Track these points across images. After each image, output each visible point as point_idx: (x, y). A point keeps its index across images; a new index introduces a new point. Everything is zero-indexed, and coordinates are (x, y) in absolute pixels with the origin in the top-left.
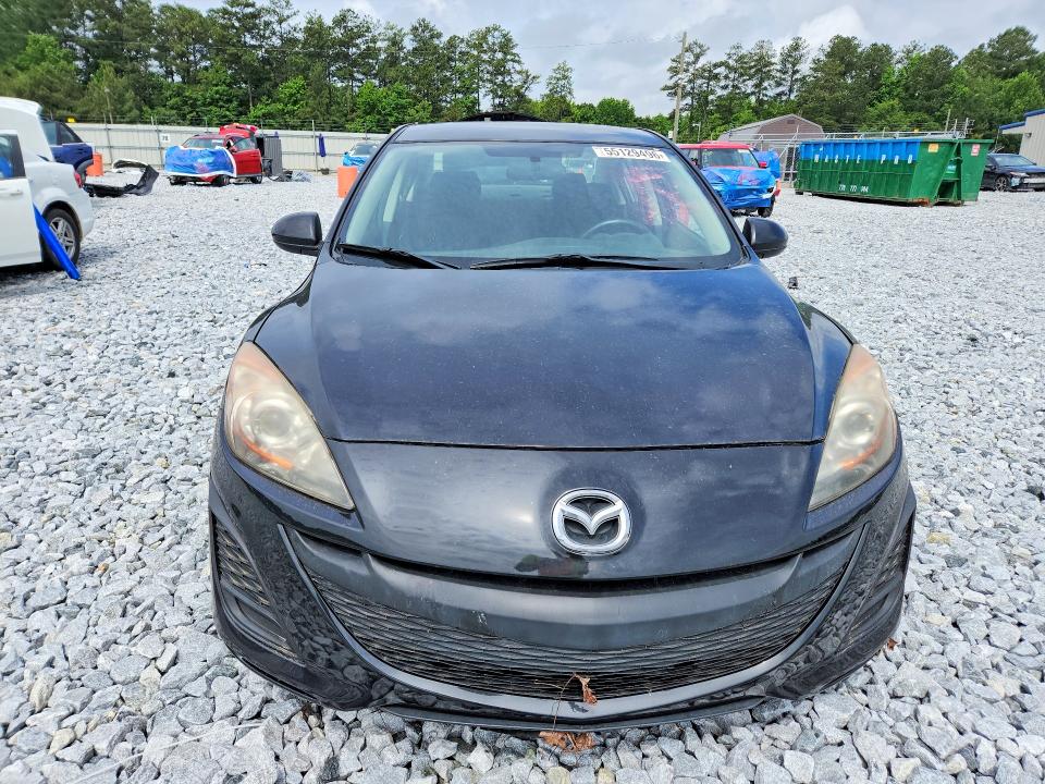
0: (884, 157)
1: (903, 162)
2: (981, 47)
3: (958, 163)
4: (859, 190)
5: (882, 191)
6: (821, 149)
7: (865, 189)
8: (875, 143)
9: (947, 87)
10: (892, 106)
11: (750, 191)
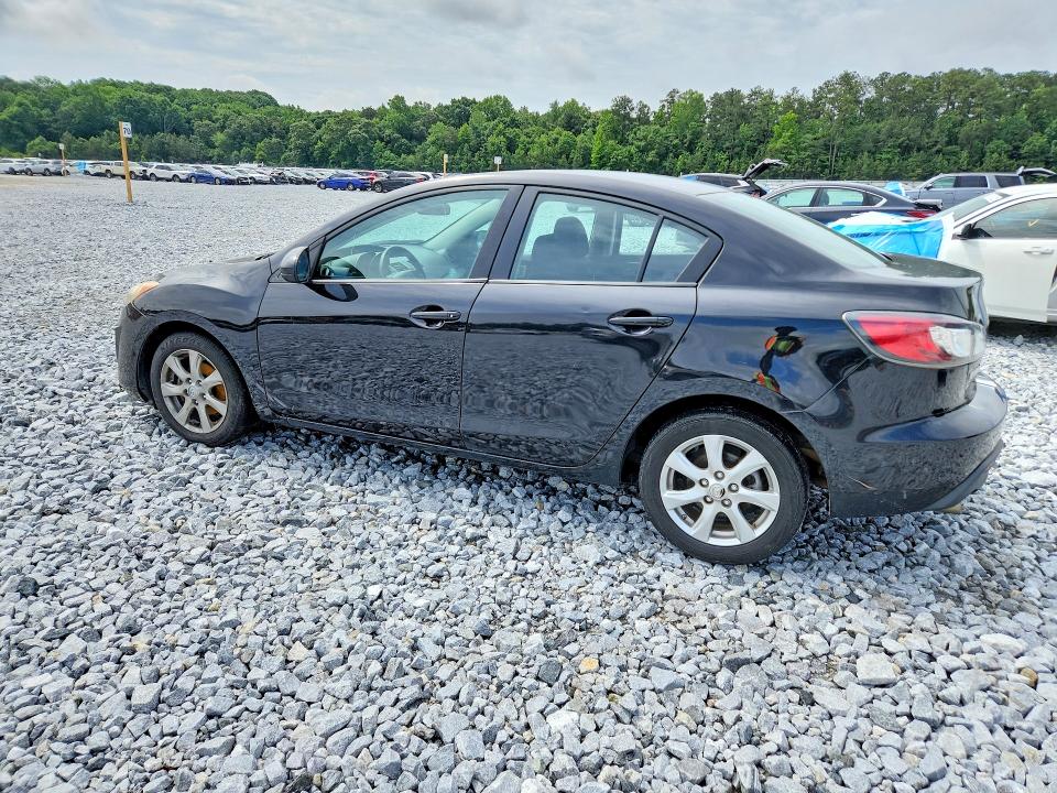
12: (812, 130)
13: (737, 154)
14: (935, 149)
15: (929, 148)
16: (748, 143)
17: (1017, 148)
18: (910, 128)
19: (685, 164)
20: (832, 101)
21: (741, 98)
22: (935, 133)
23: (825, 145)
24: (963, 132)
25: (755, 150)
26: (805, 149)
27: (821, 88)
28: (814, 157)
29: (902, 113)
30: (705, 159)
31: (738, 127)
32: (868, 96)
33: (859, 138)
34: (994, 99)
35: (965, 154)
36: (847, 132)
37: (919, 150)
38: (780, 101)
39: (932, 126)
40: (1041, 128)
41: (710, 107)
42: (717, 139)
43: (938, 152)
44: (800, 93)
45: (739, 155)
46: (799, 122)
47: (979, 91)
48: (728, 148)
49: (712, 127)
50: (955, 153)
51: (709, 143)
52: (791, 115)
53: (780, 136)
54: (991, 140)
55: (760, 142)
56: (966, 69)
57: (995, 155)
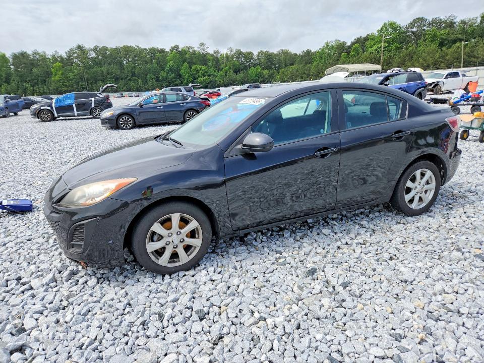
12: (71, 71)
13: (36, 83)
14: (128, 79)
15: (126, 78)
16: (40, 78)
17: (157, 77)
18: (115, 69)
19: (6, 90)
20: (77, 58)
21: (28, 56)
22: (126, 72)
23: (81, 78)
24: (136, 71)
25: (45, 81)
26: (71, 80)
27: (69, 52)
28: (77, 83)
29: (110, 64)
30: (18, 87)
31: (32, 70)
32: (92, 56)
33: (95, 75)
34: (144, 58)
35: (140, 80)
36: (89, 72)
37: (122, 79)
38: (50, 57)
39: (124, 69)
40: (163, 69)
41: (11, 60)
42: (21, 76)
43: (130, 80)
44: (60, 54)
45: (37, 84)
46: (63, 67)
47: (137, 54)
48: (30, 81)
49: (16, 70)
50: (136, 80)
51: (18, 79)
52: (58, 64)
53: (56, 74)
54: (147, 74)
55: (46, 77)
56: (129, 45)
57: (151, 80)
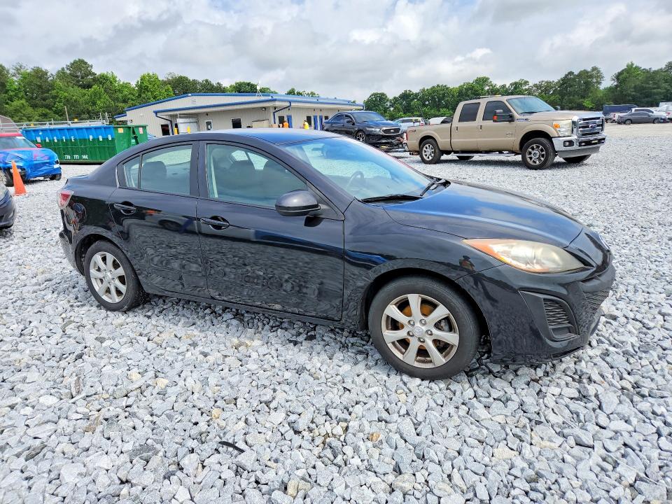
0: (91, 137)
1: (106, 139)
2: (63, 69)
3: (136, 138)
4: (81, 158)
5: (98, 157)
6: (41, 133)
7: (85, 157)
8: (81, 129)
9: (54, 92)
10: (23, 104)
11: (44, 164)
